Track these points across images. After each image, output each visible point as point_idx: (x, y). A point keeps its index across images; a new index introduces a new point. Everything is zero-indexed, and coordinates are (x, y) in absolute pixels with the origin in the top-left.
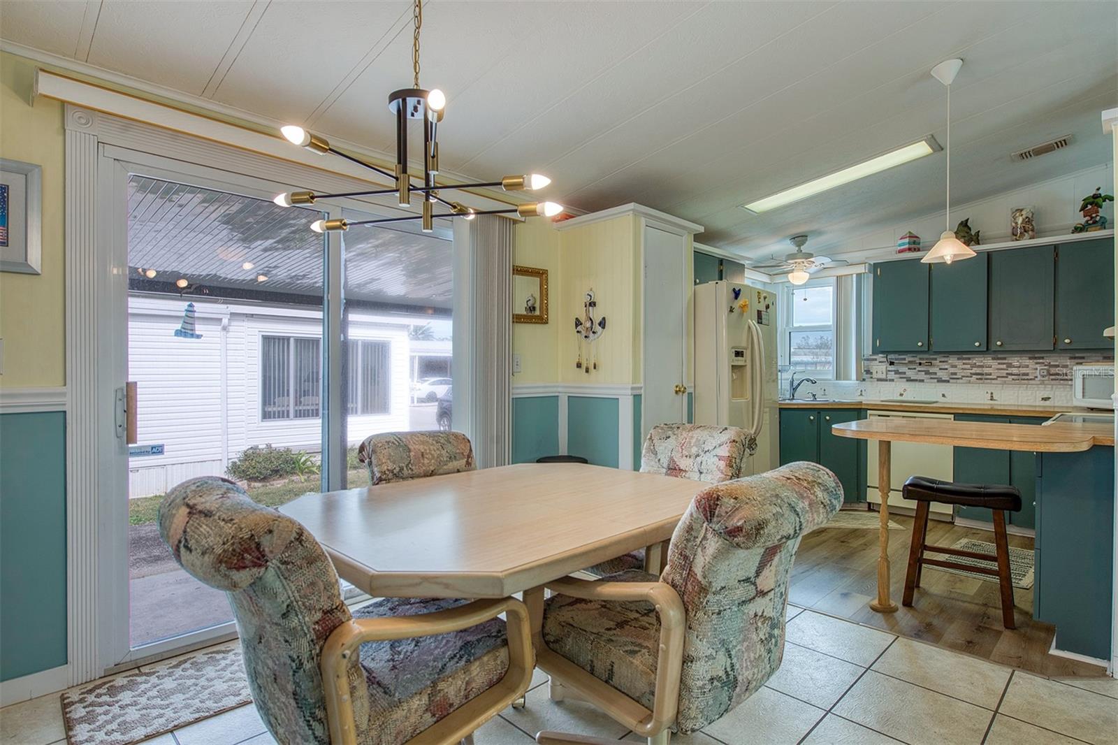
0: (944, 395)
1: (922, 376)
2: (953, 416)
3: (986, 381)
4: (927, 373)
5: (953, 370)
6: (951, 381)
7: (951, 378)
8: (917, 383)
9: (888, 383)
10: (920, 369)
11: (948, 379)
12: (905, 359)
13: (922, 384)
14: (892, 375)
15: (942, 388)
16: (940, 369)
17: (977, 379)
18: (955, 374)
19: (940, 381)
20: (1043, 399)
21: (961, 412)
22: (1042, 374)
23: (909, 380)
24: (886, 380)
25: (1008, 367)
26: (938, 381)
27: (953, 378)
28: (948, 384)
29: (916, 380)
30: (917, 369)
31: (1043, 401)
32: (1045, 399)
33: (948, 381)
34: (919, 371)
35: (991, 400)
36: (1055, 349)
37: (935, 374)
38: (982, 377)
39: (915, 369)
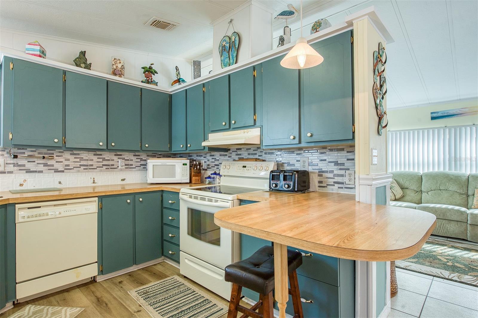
0: (60, 183)
1: (41, 168)
2: (97, 198)
3: (90, 170)
4: (45, 165)
5: (67, 163)
6: (65, 171)
7: (65, 169)
8: (37, 174)
9: (6, 175)
10: (39, 162)
11: (63, 169)
12: (24, 153)
13: (41, 174)
14: (10, 168)
15: (59, 177)
16: (57, 162)
17: (84, 169)
18: (68, 165)
19: (57, 171)
20: (122, 180)
21: (104, 194)
22: (122, 165)
23: (28, 171)
24: (4, 173)
25: (103, 160)
26: (55, 172)
27: (67, 168)
28: (63, 173)
29: (36, 172)
30: (37, 162)
31: (122, 181)
32: (123, 180)
33: (63, 171)
34: (38, 164)
35: (93, 183)
36: (142, 150)
37: (53, 166)
38: (88, 168)
39: (34, 162)
